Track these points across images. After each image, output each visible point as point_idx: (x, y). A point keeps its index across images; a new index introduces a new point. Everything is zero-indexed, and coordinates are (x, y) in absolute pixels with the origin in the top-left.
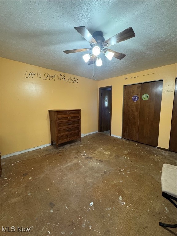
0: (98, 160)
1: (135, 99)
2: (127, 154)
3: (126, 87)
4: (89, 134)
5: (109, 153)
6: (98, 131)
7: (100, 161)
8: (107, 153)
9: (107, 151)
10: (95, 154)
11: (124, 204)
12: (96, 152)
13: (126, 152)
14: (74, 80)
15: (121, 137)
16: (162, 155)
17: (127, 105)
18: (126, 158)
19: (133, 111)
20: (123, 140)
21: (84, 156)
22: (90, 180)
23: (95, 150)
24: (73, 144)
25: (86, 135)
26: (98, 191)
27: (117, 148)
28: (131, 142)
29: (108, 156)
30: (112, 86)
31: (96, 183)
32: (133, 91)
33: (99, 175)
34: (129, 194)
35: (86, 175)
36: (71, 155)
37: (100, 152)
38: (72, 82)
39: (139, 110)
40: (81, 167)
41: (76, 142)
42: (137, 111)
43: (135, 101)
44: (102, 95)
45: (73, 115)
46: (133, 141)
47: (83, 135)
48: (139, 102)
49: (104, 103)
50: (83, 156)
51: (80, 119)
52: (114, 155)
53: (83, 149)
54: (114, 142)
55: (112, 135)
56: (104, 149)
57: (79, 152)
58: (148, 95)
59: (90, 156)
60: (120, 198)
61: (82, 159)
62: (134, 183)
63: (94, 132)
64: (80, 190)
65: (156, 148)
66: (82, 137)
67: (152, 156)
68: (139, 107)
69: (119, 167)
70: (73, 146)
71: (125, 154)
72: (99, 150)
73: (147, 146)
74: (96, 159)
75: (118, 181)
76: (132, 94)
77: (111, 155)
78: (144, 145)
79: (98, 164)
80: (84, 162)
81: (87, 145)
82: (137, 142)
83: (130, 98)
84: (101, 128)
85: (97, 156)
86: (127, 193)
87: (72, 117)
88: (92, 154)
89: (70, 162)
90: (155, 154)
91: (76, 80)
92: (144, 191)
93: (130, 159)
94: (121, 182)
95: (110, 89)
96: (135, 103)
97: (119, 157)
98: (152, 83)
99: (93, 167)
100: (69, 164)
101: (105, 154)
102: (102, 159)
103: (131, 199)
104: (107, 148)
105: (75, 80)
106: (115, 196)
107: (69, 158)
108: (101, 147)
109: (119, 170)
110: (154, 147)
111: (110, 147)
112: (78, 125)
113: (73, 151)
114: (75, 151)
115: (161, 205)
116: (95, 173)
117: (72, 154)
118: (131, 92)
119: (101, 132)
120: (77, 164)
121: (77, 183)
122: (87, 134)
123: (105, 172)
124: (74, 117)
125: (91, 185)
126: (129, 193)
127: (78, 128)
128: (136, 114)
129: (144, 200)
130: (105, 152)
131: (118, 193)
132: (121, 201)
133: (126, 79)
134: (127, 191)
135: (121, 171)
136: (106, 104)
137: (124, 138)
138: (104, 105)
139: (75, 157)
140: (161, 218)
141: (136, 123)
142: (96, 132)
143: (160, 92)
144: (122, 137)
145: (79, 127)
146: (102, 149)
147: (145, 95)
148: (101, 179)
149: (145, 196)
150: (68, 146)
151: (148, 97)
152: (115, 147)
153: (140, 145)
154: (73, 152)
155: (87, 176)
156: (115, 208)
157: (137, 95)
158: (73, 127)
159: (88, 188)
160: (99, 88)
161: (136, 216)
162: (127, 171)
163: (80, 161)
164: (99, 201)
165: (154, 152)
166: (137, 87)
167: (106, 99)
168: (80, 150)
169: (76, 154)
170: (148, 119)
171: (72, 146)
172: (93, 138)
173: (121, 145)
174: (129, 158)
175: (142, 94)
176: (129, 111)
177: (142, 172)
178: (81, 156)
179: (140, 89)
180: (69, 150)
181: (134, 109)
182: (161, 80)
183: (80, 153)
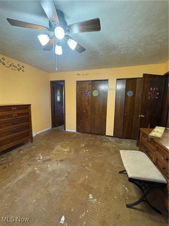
0: (58, 160)
1: (87, 94)
2: (85, 146)
3: (78, 83)
4: (41, 131)
5: (68, 149)
6: (51, 127)
7: (60, 161)
8: (66, 150)
9: (65, 147)
10: (53, 154)
11: (95, 201)
12: (54, 152)
13: (83, 145)
14: (18, 67)
15: (75, 131)
16: (110, 142)
17: (80, 100)
18: (84, 151)
19: (85, 106)
20: (78, 133)
21: (40, 159)
22: (54, 189)
23: (53, 149)
24: (22, 147)
25: (37, 133)
26: (66, 199)
27: (74, 142)
28: (85, 134)
29: (68, 153)
30: (64, 80)
31: (62, 189)
32: (85, 87)
33: (63, 178)
34: (97, 188)
35: (47, 184)
36: (21, 163)
37: (58, 151)
38: (16, 70)
39: (90, 105)
40: (39, 175)
41: (25, 144)
42: (89, 106)
43: (87, 96)
44: (54, 89)
45: (20, 112)
46: (87, 133)
47: (34, 134)
48: (90, 98)
49: (57, 97)
50: (39, 161)
51: (30, 116)
52: (73, 151)
53: (38, 151)
54: (70, 137)
55: (67, 130)
56: (62, 146)
57: (32, 157)
58: (98, 92)
59: (48, 157)
60: (91, 196)
61: (38, 164)
62: (98, 174)
63: (47, 129)
64: (44, 207)
65: (104, 137)
66: (33, 136)
67: (104, 145)
68: (90, 101)
69: (82, 162)
70: (23, 149)
71: (83, 147)
72: (56, 148)
73: (98, 135)
74: (55, 160)
75: (84, 178)
76: (84, 90)
77: (70, 152)
78: (96, 135)
79: (59, 165)
80: (42, 168)
81: (40, 145)
82: (90, 133)
83: (82, 93)
84: (55, 124)
85: (56, 156)
86: (95, 188)
87: (19, 115)
88: (49, 155)
89: (22, 173)
90: (105, 142)
91: (22, 68)
92: (107, 180)
93: (89, 151)
94: (87, 178)
95: (62, 83)
96: (87, 98)
97: (78, 151)
98: (100, 81)
99: (54, 171)
100: (20, 177)
101: (64, 151)
102: (62, 158)
103: (100, 192)
104: (65, 145)
105: (20, 67)
106: (85, 196)
107: (20, 168)
108: (58, 145)
109: (82, 166)
110: (103, 135)
111: (67, 143)
112: (27, 123)
113: (24, 156)
114: (27, 157)
115: (122, 187)
116: (59, 177)
117: (22, 161)
118: (83, 88)
119: (55, 128)
120: (33, 173)
121: (38, 200)
122: (39, 132)
123: (69, 173)
124: (23, 114)
125: (57, 194)
126: (97, 186)
127: (29, 127)
128: (88, 108)
129: (110, 188)
130: (64, 150)
131: (87, 191)
132: (92, 199)
133: (78, 75)
134: (94, 185)
135: (84, 166)
136: (58, 99)
137: (78, 132)
138: (57, 99)
139: (28, 165)
140: (126, 199)
141: (88, 116)
142: (49, 129)
143: (106, 90)
144: (77, 131)
145: (29, 125)
146: (59, 146)
147: (95, 91)
148: (66, 183)
149: (110, 184)
150: (14, 152)
151: (98, 93)
152: (72, 141)
153: (93, 135)
154: (24, 158)
155: (49, 185)
156: (89, 211)
157: (89, 91)
158: (20, 127)
159: (54, 200)
160: (50, 81)
161: (108, 209)
162: (89, 164)
163: (36, 168)
164: (71, 210)
165: (104, 140)
166: (89, 84)
167: (58, 93)
168: (33, 153)
169: (29, 159)
170: (98, 112)
171: (21, 150)
172: (47, 135)
173: (77, 139)
174: (87, 150)
175: (93, 91)
176: (82, 106)
177: (101, 161)
178: (37, 161)
179: (91, 86)
180: (17, 157)
181: (86, 104)
182: (106, 80)
183: (34, 158)
